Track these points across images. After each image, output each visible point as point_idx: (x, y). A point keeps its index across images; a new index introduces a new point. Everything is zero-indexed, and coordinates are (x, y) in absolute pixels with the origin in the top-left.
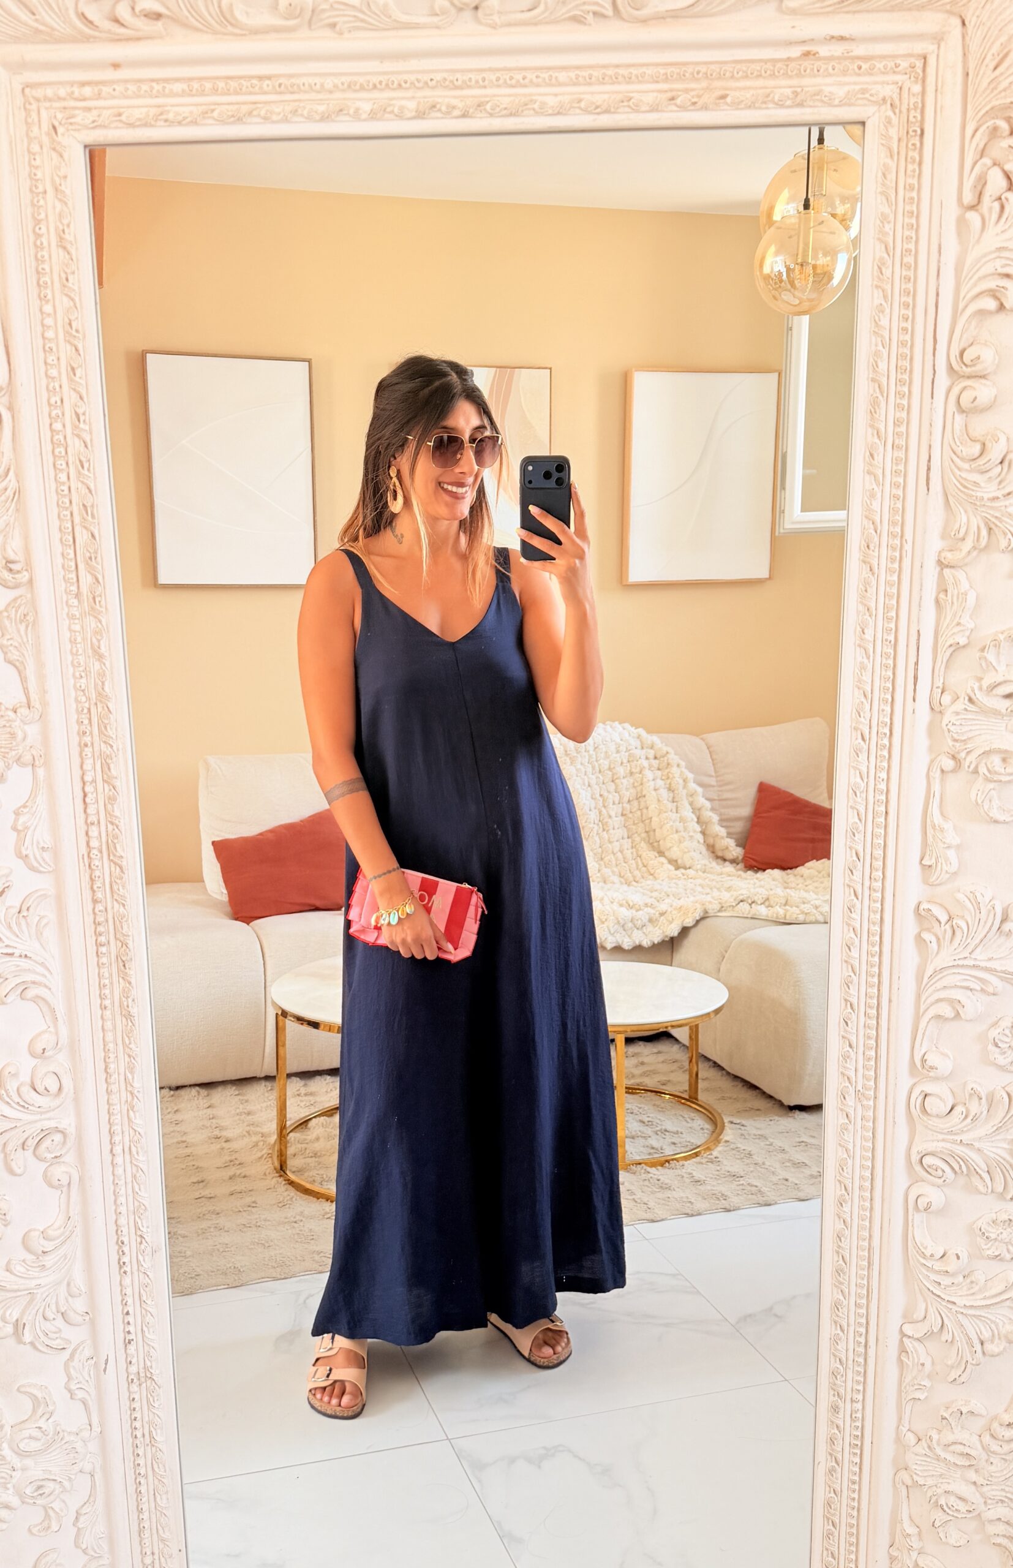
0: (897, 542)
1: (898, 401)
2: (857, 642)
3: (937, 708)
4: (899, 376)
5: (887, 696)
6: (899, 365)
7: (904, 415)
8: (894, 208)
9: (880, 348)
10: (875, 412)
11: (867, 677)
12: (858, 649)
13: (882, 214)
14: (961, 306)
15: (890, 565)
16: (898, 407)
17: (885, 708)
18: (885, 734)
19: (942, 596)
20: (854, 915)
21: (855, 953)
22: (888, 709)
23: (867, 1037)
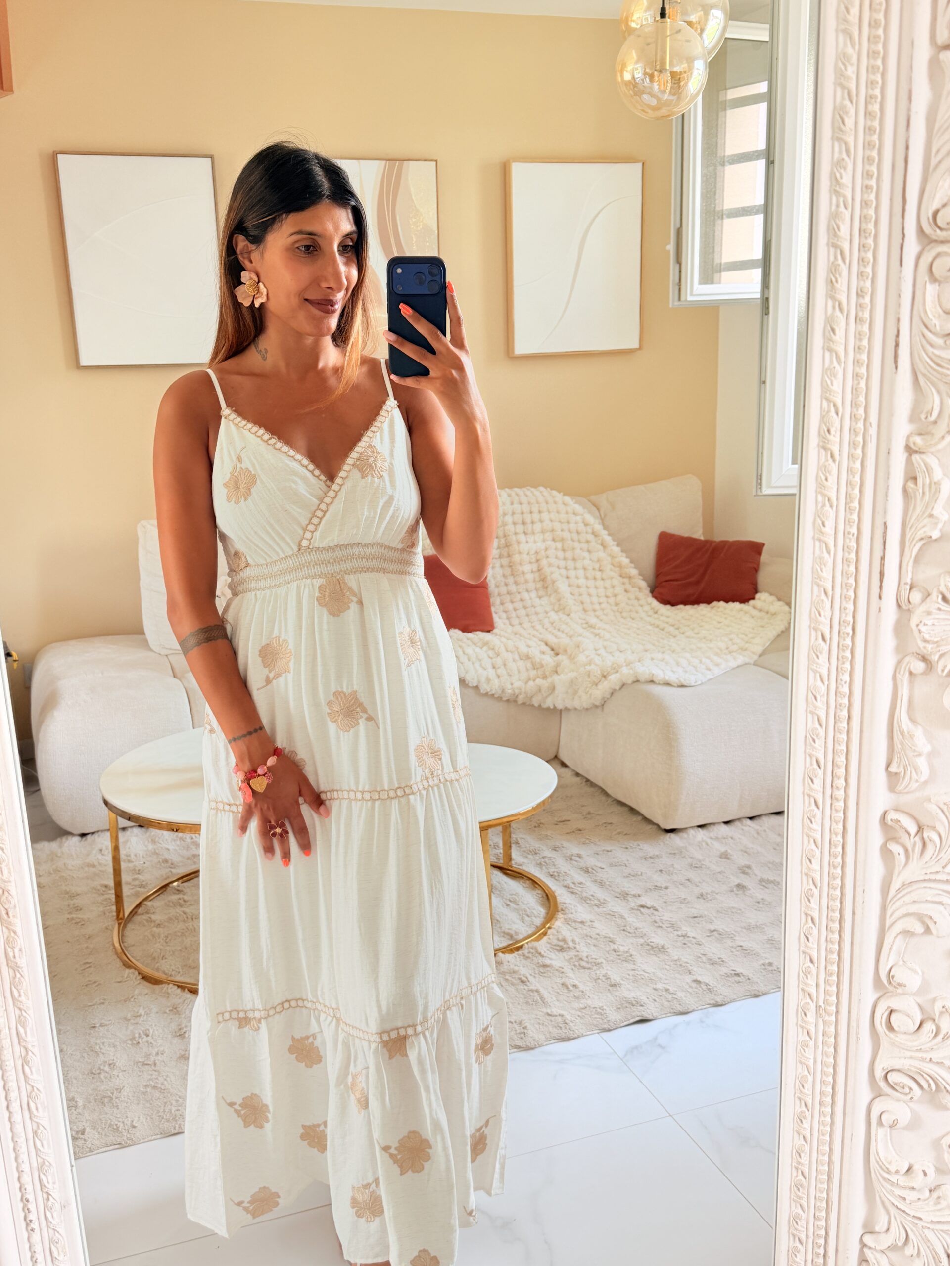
0: (860, 425)
1: (862, 269)
2: (817, 536)
3: (904, 607)
4: (863, 241)
5: (848, 594)
6: (863, 228)
7: (868, 284)
8: (857, 47)
9: (842, 208)
10: (837, 282)
11: (827, 574)
12: (817, 544)
13: (844, 54)
14: (934, 162)
15: (852, 450)
16: (861, 274)
17: (847, 606)
18: (848, 634)
19: (911, 484)
20: (814, 826)
21: (816, 866)
22: (850, 607)
23: (829, 951)
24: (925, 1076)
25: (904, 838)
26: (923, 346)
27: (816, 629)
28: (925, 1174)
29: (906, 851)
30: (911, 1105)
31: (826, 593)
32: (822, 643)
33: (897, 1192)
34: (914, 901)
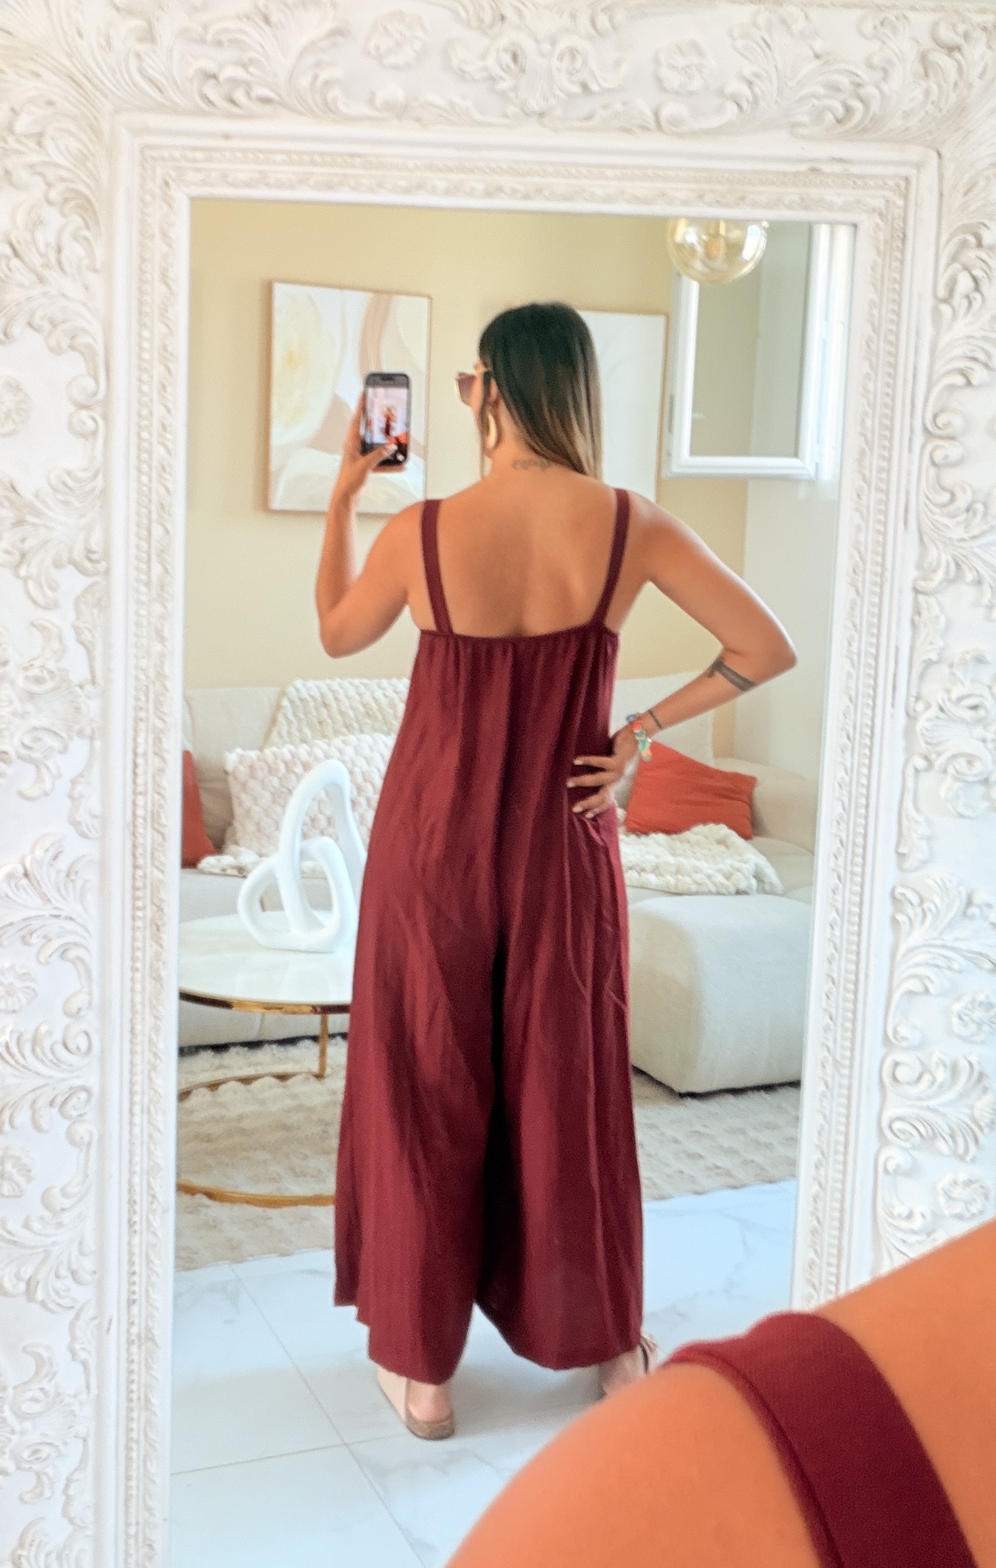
0: (879, 569)
1: (881, 452)
2: (844, 652)
3: (912, 715)
5: (868, 701)
7: (886, 463)
11: (852, 684)
12: (844, 659)
14: (934, 379)
15: (872, 588)
16: (881, 457)
17: (867, 711)
18: (867, 735)
19: (916, 618)
20: (836, 897)
21: (837, 933)
22: (869, 712)
23: (846, 1010)
24: (923, 1122)
25: (910, 911)
26: (925, 513)
27: (842, 729)
28: (923, 1216)
29: (910, 919)
30: (914, 1153)
31: (851, 700)
32: (847, 741)
33: (901, 1235)
34: (917, 965)
